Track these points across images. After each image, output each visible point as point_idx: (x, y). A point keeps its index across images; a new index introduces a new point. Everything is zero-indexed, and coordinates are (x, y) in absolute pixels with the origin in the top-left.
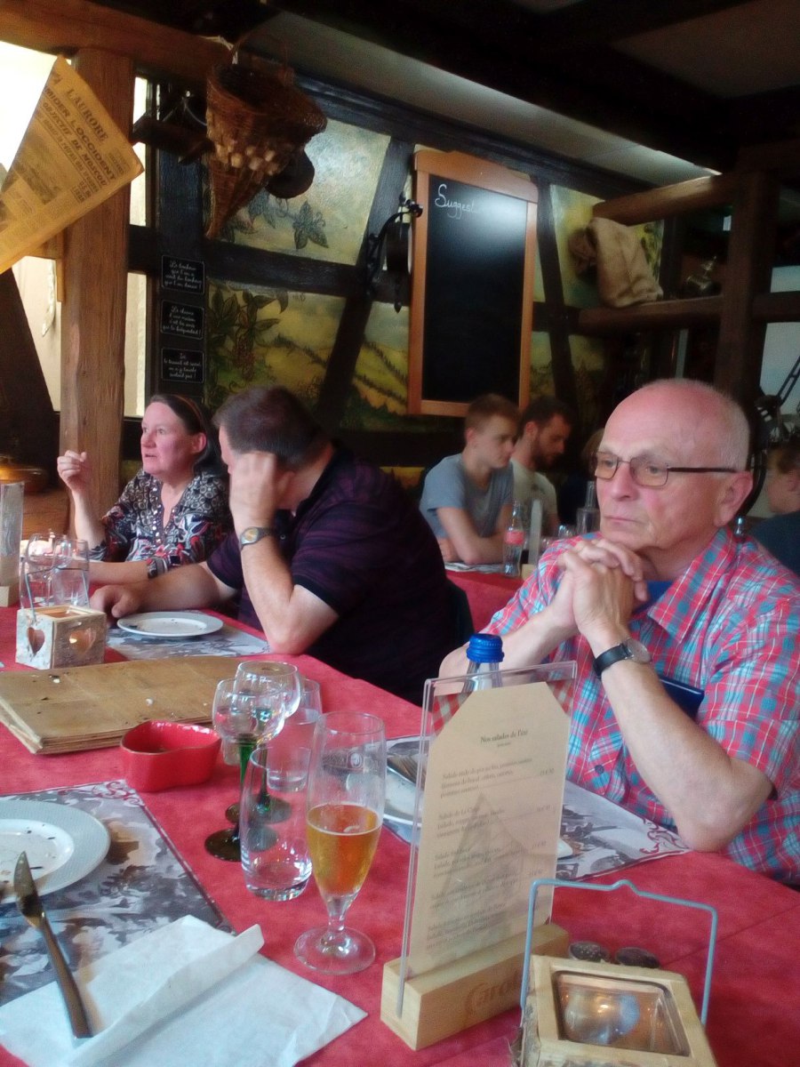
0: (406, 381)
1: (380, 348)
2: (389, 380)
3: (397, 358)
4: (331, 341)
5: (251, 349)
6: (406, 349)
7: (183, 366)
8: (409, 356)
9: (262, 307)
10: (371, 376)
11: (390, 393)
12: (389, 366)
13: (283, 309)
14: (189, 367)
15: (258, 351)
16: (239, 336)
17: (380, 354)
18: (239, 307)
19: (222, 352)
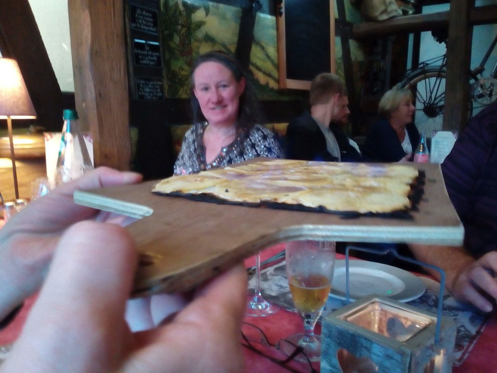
0: (277, 67)
1: (263, 44)
2: (269, 66)
3: (272, 51)
4: (236, 39)
5: (190, 43)
6: (276, 45)
7: (147, 55)
8: (278, 50)
9: (194, 12)
10: (259, 63)
11: (269, 75)
12: (268, 56)
13: (207, 14)
14: (152, 56)
15: (194, 44)
16: (182, 32)
17: (263, 48)
18: (180, 12)
19: (172, 45)
